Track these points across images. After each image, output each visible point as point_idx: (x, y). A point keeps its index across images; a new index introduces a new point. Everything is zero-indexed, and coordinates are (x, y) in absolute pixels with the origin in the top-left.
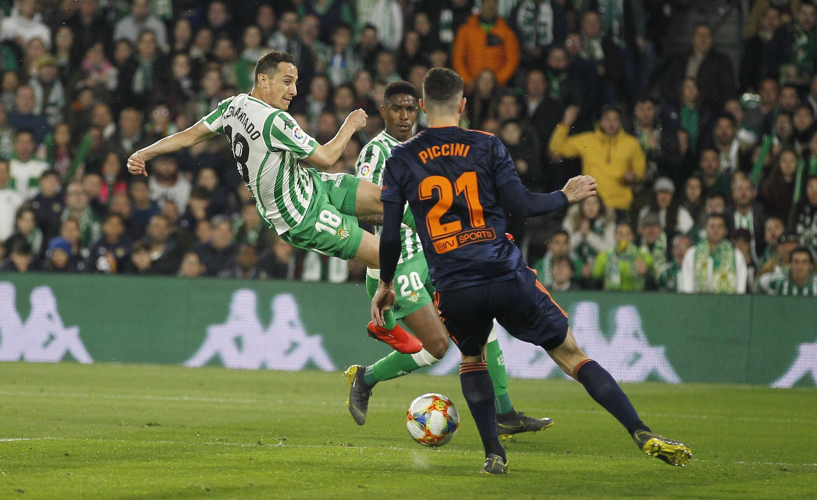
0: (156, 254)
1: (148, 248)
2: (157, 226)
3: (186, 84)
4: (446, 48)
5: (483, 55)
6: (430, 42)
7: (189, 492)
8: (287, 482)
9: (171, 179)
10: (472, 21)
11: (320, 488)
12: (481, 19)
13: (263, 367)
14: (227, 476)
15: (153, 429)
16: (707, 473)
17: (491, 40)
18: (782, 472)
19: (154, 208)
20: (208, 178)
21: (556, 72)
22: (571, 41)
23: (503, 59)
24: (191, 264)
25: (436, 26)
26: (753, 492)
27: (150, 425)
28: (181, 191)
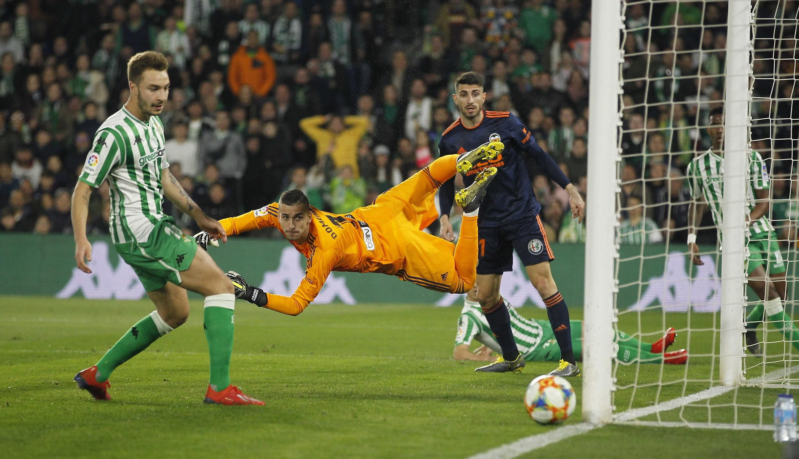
0: (18, 216)
1: (12, 213)
2: (16, 197)
3: (36, 96)
4: (223, 69)
5: (250, 75)
6: (212, 65)
7: (43, 386)
8: (114, 378)
9: (28, 164)
10: (241, 51)
11: (137, 381)
12: (248, 49)
13: (113, 297)
14: (70, 375)
15: (17, 342)
16: (409, 366)
17: (256, 64)
18: (460, 365)
19: (15, 183)
20: (55, 163)
21: (301, 86)
22: (312, 64)
23: (264, 77)
24: (43, 224)
25: (215, 53)
26: (440, 379)
27: (15, 339)
28: (35, 172)
